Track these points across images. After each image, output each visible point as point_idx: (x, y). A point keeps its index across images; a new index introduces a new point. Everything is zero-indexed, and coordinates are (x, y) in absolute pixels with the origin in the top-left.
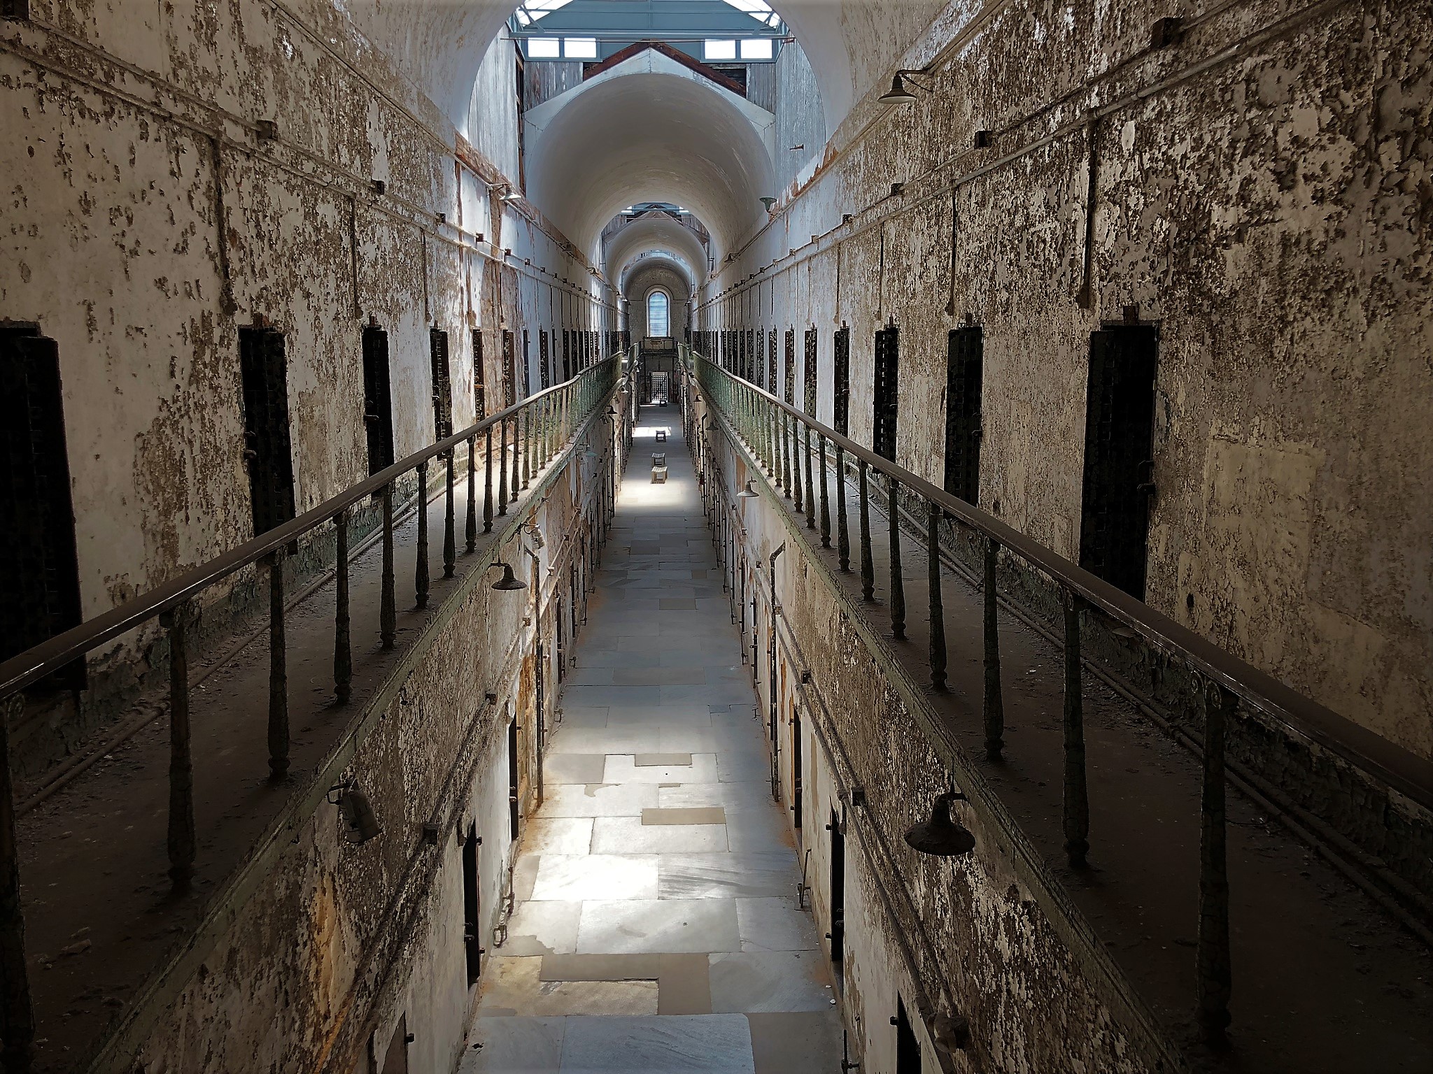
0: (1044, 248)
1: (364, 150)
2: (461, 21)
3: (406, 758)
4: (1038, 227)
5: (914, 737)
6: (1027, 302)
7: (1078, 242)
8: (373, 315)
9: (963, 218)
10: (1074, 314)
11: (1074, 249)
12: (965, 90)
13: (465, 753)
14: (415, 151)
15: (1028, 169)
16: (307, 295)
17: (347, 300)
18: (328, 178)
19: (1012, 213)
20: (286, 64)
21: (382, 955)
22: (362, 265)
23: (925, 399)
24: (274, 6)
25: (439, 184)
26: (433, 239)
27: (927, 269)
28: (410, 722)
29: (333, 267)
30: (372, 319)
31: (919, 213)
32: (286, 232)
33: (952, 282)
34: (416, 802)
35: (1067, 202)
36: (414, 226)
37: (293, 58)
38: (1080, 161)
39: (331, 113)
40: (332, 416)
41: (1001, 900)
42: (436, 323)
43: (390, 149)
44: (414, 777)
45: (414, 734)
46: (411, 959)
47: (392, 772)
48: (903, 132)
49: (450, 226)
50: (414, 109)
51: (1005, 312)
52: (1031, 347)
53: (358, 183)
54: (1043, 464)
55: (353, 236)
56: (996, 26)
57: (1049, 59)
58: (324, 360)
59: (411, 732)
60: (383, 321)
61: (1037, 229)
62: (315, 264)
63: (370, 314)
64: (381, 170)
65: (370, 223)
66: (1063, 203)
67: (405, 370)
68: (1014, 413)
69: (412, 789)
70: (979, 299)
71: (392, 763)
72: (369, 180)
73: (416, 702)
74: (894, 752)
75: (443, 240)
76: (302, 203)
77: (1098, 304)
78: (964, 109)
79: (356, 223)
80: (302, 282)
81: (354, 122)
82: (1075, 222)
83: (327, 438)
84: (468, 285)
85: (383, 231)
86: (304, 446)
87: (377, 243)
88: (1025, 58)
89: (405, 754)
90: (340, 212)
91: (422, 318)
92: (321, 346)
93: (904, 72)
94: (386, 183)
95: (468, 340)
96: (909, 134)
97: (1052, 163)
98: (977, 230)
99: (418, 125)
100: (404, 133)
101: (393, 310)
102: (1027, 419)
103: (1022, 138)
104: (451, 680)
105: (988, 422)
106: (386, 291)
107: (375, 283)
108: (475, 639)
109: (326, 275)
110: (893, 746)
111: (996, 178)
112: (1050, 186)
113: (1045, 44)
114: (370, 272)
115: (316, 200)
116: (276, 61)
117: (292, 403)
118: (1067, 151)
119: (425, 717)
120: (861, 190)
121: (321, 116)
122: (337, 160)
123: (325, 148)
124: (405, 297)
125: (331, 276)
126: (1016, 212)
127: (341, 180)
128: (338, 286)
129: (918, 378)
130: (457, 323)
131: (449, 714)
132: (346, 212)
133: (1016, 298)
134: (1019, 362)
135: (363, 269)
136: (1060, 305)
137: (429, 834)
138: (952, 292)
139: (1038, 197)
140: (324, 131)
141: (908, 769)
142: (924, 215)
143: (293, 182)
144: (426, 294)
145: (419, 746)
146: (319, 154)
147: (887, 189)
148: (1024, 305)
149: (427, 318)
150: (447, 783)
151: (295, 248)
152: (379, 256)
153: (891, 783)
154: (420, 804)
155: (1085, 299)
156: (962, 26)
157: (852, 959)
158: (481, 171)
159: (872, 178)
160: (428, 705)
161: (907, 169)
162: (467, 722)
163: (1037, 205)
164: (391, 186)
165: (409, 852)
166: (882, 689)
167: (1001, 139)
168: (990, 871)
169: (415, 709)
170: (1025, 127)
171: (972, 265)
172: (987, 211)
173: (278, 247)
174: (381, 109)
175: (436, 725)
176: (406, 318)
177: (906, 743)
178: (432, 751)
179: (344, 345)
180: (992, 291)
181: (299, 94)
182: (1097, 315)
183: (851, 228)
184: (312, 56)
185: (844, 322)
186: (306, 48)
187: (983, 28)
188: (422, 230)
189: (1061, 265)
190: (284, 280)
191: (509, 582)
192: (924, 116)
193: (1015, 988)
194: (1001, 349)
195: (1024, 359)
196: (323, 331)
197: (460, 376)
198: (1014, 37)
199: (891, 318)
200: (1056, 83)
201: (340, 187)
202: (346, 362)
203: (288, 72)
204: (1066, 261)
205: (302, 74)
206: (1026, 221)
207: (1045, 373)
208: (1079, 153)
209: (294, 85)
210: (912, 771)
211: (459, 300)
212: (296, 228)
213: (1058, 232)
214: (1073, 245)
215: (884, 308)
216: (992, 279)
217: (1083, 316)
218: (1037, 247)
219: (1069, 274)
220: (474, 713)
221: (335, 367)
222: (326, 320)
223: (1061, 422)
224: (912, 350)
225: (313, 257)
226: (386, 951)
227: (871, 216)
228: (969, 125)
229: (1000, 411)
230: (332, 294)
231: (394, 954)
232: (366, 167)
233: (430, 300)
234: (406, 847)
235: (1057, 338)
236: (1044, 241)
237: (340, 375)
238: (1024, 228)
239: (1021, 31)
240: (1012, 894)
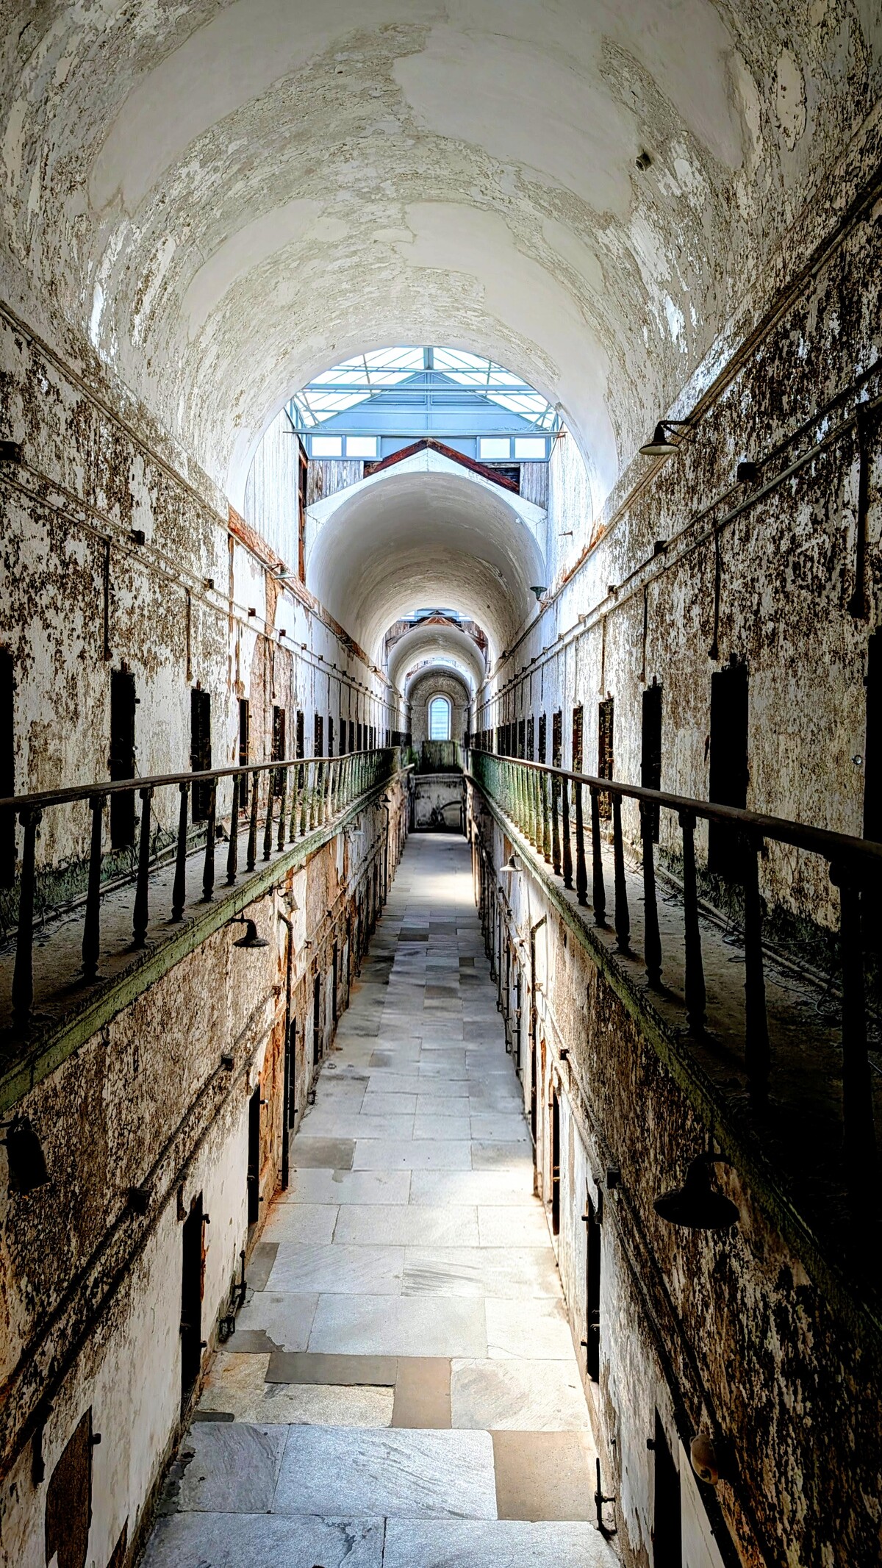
0: (812, 567)
1: (126, 501)
2: (237, 399)
3: (112, 1111)
4: (806, 546)
5: (673, 1102)
6: (793, 628)
7: (848, 551)
8: (126, 661)
9: (727, 558)
10: (846, 627)
11: (845, 558)
12: (728, 430)
13: (192, 1118)
14: (183, 514)
15: (794, 490)
16: (47, 626)
17: (95, 640)
18: (82, 516)
19: (776, 541)
20: (40, 397)
21: (63, 1334)
22: (115, 611)
23: (688, 753)
24: (29, 339)
25: (210, 552)
26: (200, 603)
27: (690, 619)
28: (121, 1071)
29: (82, 605)
30: (124, 665)
31: (683, 565)
32: (26, 556)
33: (715, 627)
34: (123, 1163)
35: (836, 511)
36: (179, 585)
37: (48, 393)
38: (850, 464)
39: (88, 454)
40: (70, 754)
41: (769, 1287)
42: (198, 684)
43: (155, 505)
44: (121, 1135)
45: (124, 1086)
46: (103, 1345)
47: (92, 1124)
48: (667, 491)
49: (219, 594)
50: (184, 473)
51: (771, 643)
52: (799, 674)
53: (115, 528)
54: (816, 796)
55: (106, 577)
56: (758, 358)
57: (814, 373)
58: (65, 694)
59: (120, 1084)
60: (135, 667)
61: (803, 549)
62: (60, 597)
63: (122, 659)
64: (143, 520)
65: (127, 571)
66: (831, 512)
67: (160, 724)
68: (782, 748)
69: (120, 1145)
70: (744, 636)
71: (92, 1112)
72: (129, 529)
73: (130, 1051)
74: (651, 1124)
75: (211, 606)
76: (49, 534)
77: (873, 611)
78: (726, 450)
79: (111, 567)
80: (43, 612)
81: (115, 470)
82: (846, 528)
83: (63, 775)
84: (237, 655)
85: (142, 583)
86: (34, 778)
87: (134, 593)
88: (789, 380)
89: (111, 1107)
90: (92, 553)
91: (183, 676)
92: (61, 681)
93: (665, 423)
94: (149, 535)
95: (235, 709)
96: (672, 491)
97: (819, 476)
98: (741, 567)
99: (187, 489)
100: (172, 494)
101: (150, 662)
102: (797, 751)
103: (787, 459)
104: (179, 1036)
105: (755, 764)
106: (143, 641)
107: (130, 631)
108: (212, 997)
109: (72, 610)
110: (651, 1115)
111: (760, 508)
112: (817, 501)
113: (809, 358)
114: (125, 618)
115: (65, 534)
116: (28, 392)
117: (21, 730)
118: (835, 457)
119: (140, 1069)
120: (626, 559)
121: (77, 455)
122: (92, 501)
123: (79, 486)
124: (164, 652)
125: (78, 614)
126: (781, 538)
127: (95, 522)
128: (86, 625)
129: (681, 732)
130: (223, 688)
131: (172, 1072)
132: (101, 554)
133: (782, 626)
134: (786, 693)
135: (117, 614)
136: (830, 622)
137: (138, 1201)
138: (715, 634)
139: (804, 514)
140: (80, 471)
141: (667, 1139)
142: (687, 567)
143: (40, 511)
144: (189, 654)
145: (131, 1101)
146: (72, 491)
147: (650, 549)
148: (791, 631)
149: (189, 677)
150: (166, 1148)
151: (37, 576)
152: (136, 605)
153: (649, 1158)
154: (128, 1167)
155: (858, 608)
156: (724, 364)
157: (608, 1368)
158: (256, 549)
159: (636, 543)
160: (146, 1057)
161: (670, 526)
162: (197, 1085)
163: (803, 524)
164: (154, 542)
165: (111, 1219)
166: (639, 1053)
167: (765, 468)
168: (757, 1249)
169: (128, 1059)
170: (790, 448)
171: (736, 604)
172: (751, 546)
173: (17, 571)
174: (147, 463)
175: (155, 1080)
176: (166, 673)
177: (664, 1109)
178: (146, 1109)
179: (88, 685)
180: (758, 622)
181: (53, 427)
182: (872, 622)
183: (617, 599)
184: (72, 396)
185: (609, 694)
186: (65, 389)
187: (744, 365)
188: (188, 592)
189: (830, 579)
190: (21, 604)
191: (251, 940)
192: (687, 468)
193: (789, 1400)
194: (768, 683)
195: (792, 689)
196: (65, 666)
197: (223, 741)
198: (777, 362)
199: (655, 678)
200: (822, 393)
201: (95, 528)
202: (91, 702)
203: (42, 404)
204: (835, 574)
205: (58, 409)
206: (792, 543)
207: (816, 698)
208: (848, 459)
209: (48, 418)
210: (670, 1141)
211: (226, 667)
212: (40, 558)
213: (826, 546)
214: (843, 555)
215: (648, 669)
216: (757, 612)
217: (856, 627)
218: (804, 567)
219: (839, 585)
220: (206, 1075)
221: (76, 705)
222: (70, 655)
223: (834, 747)
224: (675, 703)
225: (59, 589)
226: (69, 1331)
227: (636, 582)
228: (731, 466)
229: (767, 749)
230: (79, 631)
231: (82, 1334)
232: (125, 515)
233: (194, 660)
234: (106, 1212)
235: (827, 658)
236: (812, 559)
237: (82, 714)
238: (789, 551)
239: (784, 355)
240: (785, 1280)
